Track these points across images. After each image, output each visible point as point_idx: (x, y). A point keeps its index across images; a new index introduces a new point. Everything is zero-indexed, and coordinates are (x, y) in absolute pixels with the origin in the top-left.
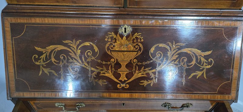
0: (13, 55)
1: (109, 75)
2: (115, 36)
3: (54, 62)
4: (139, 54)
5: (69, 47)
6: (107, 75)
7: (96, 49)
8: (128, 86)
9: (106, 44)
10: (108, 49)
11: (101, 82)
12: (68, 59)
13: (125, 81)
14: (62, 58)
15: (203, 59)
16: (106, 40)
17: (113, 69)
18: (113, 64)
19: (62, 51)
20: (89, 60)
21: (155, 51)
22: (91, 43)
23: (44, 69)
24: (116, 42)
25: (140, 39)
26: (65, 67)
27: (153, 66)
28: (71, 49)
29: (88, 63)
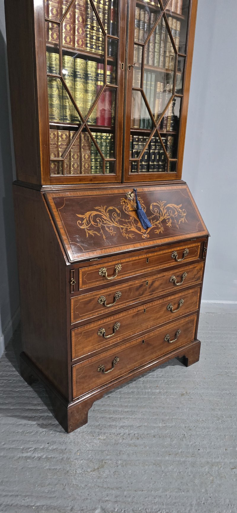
1: (134, 229)
2: (126, 201)
3: (94, 224)
5: (100, 211)
6: (132, 229)
7: (117, 210)
8: (148, 235)
9: (122, 207)
10: (126, 210)
11: (130, 236)
12: (103, 221)
13: (145, 232)
14: (98, 221)
15: (180, 210)
16: (121, 204)
18: (133, 221)
19: (96, 216)
20: (117, 220)
21: (153, 208)
22: (114, 207)
23: (89, 231)
24: (128, 205)
25: (142, 201)
26: (103, 228)
27: (156, 218)
28: (102, 213)
29: (117, 222)
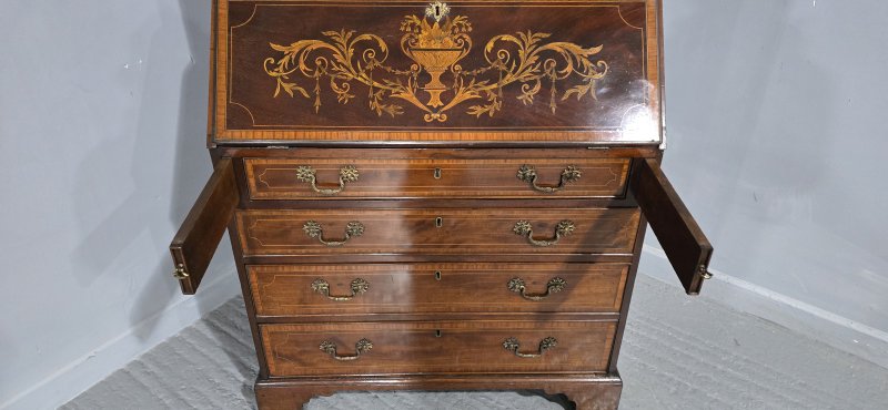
0: (229, 58)
1: (409, 95)
2: (418, 23)
3: (305, 70)
4: (465, 54)
5: (333, 43)
6: (403, 95)
7: (383, 46)
8: (445, 117)
9: (401, 37)
10: (406, 45)
11: (391, 110)
12: (332, 66)
13: (439, 107)
14: (319, 63)
15: (585, 62)
16: (402, 29)
17: (416, 85)
18: (415, 75)
19: (319, 52)
20: (370, 67)
21: (495, 49)
22: (375, 36)
23: (284, 85)
24: (420, 33)
25: (467, 27)
26: (325, 81)
27: (493, 77)
28: (337, 47)
29: (368, 73)
